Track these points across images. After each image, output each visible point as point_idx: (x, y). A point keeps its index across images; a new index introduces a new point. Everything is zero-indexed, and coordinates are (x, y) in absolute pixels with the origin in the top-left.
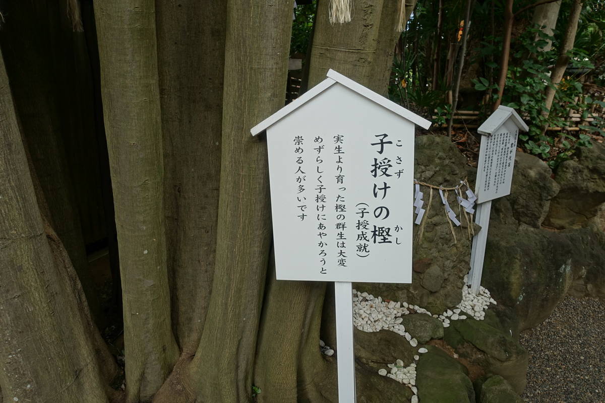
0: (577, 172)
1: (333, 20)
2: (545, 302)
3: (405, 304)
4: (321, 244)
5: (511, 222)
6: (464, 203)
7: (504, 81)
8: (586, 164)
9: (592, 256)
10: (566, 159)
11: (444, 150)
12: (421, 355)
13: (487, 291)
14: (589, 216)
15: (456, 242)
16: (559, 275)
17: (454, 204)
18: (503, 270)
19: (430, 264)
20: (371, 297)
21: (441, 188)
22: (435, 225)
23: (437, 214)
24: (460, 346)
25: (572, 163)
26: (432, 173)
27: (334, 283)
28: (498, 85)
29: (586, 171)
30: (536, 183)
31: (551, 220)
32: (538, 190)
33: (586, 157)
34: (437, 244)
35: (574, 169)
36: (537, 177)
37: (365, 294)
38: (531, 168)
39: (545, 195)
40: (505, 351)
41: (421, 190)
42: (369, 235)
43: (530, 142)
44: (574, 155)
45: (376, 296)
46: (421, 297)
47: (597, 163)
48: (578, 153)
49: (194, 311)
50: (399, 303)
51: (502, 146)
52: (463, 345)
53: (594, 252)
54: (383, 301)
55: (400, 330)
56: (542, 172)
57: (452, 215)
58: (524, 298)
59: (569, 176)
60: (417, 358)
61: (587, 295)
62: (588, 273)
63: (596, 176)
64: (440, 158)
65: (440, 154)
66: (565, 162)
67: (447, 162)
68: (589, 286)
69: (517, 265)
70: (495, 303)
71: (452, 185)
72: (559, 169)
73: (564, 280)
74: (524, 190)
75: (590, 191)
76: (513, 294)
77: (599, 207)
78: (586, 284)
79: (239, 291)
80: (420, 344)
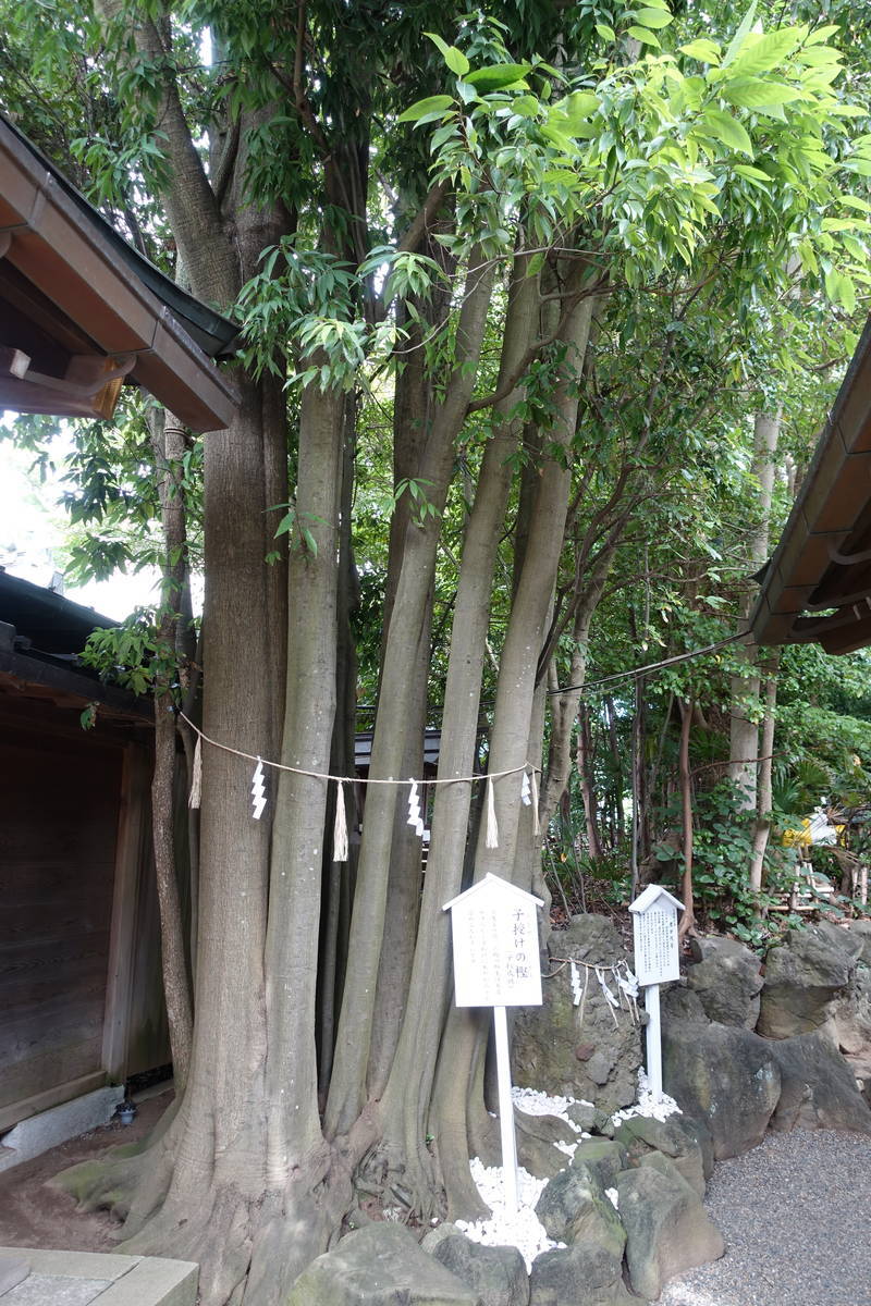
0: (788, 961)
1: (488, 846)
2: (745, 1118)
3: (572, 1099)
4: (485, 980)
5: (702, 1020)
6: (623, 983)
7: (689, 849)
8: (797, 951)
9: (818, 1071)
10: (775, 945)
11: (597, 929)
12: (584, 1139)
13: (672, 1100)
14: (819, 1022)
15: (618, 1026)
16: (755, 1081)
17: (612, 983)
18: (686, 1071)
19: (593, 1050)
20: (535, 1092)
21: (597, 967)
22: (594, 1006)
23: (595, 995)
24: (631, 1146)
25: (780, 950)
26: (586, 951)
27: (493, 1008)
28: (684, 854)
29: (798, 961)
30: (734, 974)
31: (772, 1027)
32: (739, 984)
33: (796, 943)
34: (599, 1028)
35: (784, 957)
36: (736, 967)
37: (529, 1090)
38: (728, 957)
39: (747, 989)
40: (675, 1143)
41: (577, 969)
42: (514, 971)
43: (739, 925)
44: (783, 940)
45: (540, 1091)
46: (588, 1090)
47: (808, 950)
48: (787, 938)
49: (378, 1061)
50: (565, 1098)
51: (658, 925)
52: (635, 1145)
53: (819, 1065)
54: (548, 1096)
55: (565, 1117)
56: (742, 961)
57: (609, 995)
58: (717, 1109)
59: (779, 966)
60: (579, 1141)
61: (821, 1126)
62: (815, 1093)
63: (808, 967)
64: (594, 937)
65: (594, 932)
66: (773, 949)
67: (601, 940)
68: (820, 1112)
69: (701, 1065)
70: (681, 1112)
71: (608, 965)
72: (769, 959)
73: (765, 1089)
74: (722, 984)
75: (805, 986)
76: (703, 1103)
77: (826, 1007)
78: (816, 1109)
79: (426, 1025)
80: (583, 1130)
